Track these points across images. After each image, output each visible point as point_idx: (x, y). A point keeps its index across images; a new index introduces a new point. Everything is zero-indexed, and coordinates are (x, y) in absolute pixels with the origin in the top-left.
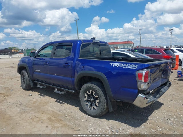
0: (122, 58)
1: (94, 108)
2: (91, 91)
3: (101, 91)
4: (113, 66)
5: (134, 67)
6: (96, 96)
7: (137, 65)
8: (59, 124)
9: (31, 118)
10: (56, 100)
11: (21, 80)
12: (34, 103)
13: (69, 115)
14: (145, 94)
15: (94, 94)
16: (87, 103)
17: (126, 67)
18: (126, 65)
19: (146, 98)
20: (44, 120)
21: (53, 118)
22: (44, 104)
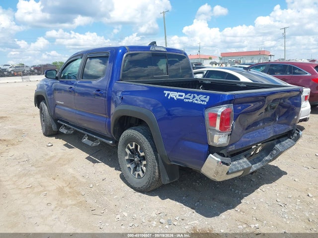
0: (210, 82)
1: (139, 175)
2: (134, 143)
3: (149, 145)
4: (169, 97)
5: (203, 101)
6: (142, 154)
7: (208, 97)
8: (70, 201)
9: (30, 186)
10: (89, 155)
11: (41, 119)
12: (49, 160)
13: (97, 185)
14: (222, 155)
15: (139, 150)
16: (129, 165)
17: (190, 101)
18: (190, 95)
19: (222, 162)
20: (51, 191)
21: (67, 189)
22: (65, 163)
